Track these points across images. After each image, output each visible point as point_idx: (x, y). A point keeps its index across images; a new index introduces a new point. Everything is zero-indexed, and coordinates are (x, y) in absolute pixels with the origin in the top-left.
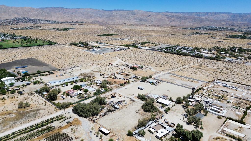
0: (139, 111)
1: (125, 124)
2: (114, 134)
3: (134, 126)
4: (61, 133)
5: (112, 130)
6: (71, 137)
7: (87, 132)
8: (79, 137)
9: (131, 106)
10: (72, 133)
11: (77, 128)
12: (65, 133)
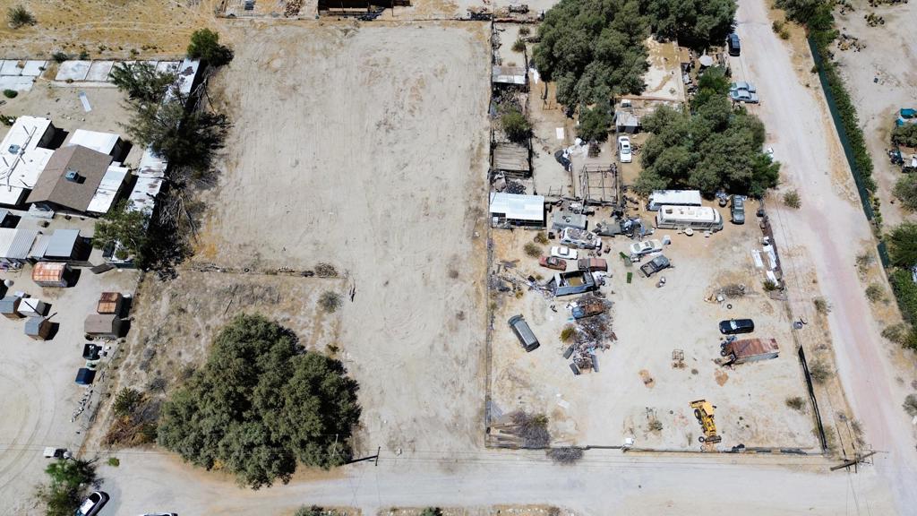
0: (330, 302)
1: (307, 115)
5: (334, 35)
9: (454, 329)
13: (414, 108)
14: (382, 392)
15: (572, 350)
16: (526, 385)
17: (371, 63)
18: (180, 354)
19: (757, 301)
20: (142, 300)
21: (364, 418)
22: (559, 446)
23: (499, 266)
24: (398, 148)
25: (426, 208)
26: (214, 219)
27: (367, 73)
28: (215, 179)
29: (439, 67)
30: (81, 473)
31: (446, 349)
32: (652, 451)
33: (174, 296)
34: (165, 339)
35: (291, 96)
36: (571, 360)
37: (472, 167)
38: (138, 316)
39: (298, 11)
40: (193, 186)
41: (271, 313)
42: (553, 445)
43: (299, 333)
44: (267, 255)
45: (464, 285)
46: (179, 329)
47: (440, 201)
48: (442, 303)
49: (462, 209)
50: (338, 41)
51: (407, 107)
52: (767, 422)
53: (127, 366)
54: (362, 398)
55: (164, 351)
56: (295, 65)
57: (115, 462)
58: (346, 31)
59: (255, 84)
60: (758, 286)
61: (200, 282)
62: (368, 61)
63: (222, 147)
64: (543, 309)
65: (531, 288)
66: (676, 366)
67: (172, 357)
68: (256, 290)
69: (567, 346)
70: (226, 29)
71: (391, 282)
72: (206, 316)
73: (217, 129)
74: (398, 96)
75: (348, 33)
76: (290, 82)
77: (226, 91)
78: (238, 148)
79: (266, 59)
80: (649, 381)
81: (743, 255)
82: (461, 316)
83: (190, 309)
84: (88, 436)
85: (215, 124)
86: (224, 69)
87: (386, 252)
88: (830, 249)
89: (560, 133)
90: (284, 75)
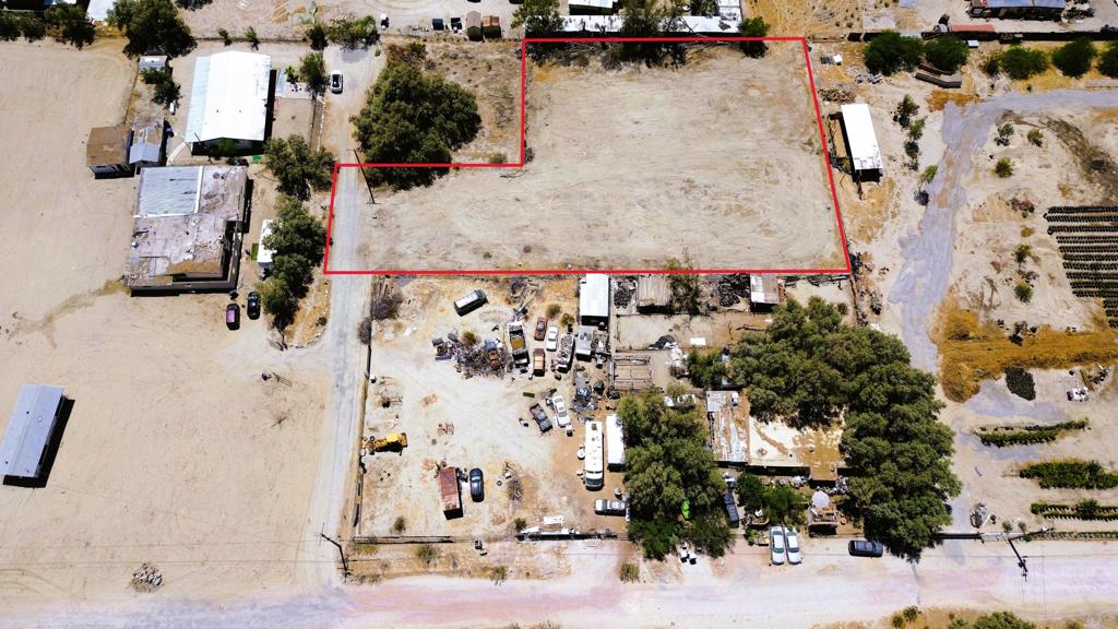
1: (694, 124)
2: (820, 99)
3: (676, 75)
4: (1096, 304)
5: (802, 134)
6: (1051, 230)
7: (945, 210)
8: (1004, 208)
9: (475, 251)
10: (1036, 260)
11: (991, 281)
12: (1074, 285)
13: (715, 209)
14: (422, 203)
15: (456, 341)
16: (424, 304)
17: (769, 169)
18: (455, 73)
19: (505, 512)
20: (501, 44)
21: (403, 193)
22: (373, 328)
23: (537, 285)
24: (664, 199)
25: (597, 226)
26: (572, 74)
27: (755, 166)
28: (613, 68)
29: (773, 228)
30: (372, 38)
31: (457, 246)
32: (366, 398)
33: (501, 61)
34: (467, 62)
35: (715, 109)
36: (446, 339)
37: (646, 261)
38: (488, 44)
39: (829, 100)
40: (604, 54)
41: (489, 124)
42: (374, 323)
43: (472, 145)
44: (540, 116)
45: (516, 258)
46: (474, 69)
47: (605, 237)
48: (499, 242)
49: (597, 254)
50: (795, 138)
51: (714, 204)
52: (385, 497)
53: (447, 46)
54: (416, 190)
55: (456, 64)
56: (755, 107)
57: (378, 54)
58: (810, 143)
59: (724, 80)
60: (523, 515)
61: (512, 75)
62: (771, 166)
63: (649, 67)
64: (494, 320)
65: (515, 310)
66: (440, 426)
67: (453, 70)
68: (508, 111)
69: (460, 338)
70: (790, 47)
71: (518, 203)
72: (486, 84)
73: (669, 59)
74: (729, 195)
75: (807, 146)
76: (731, 106)
77: (713, 61)
78: (648, 78)
79: (759, 84)
80: (427, 402)
81: (558, 506)
82: (487, 256)
83: (491, 73)
84: (396, 36)
85: (675, 57)
86: (740, 54)
87: (549, 198)
88: (570, 603)
89: (700, 341)
90: (739, 100)
